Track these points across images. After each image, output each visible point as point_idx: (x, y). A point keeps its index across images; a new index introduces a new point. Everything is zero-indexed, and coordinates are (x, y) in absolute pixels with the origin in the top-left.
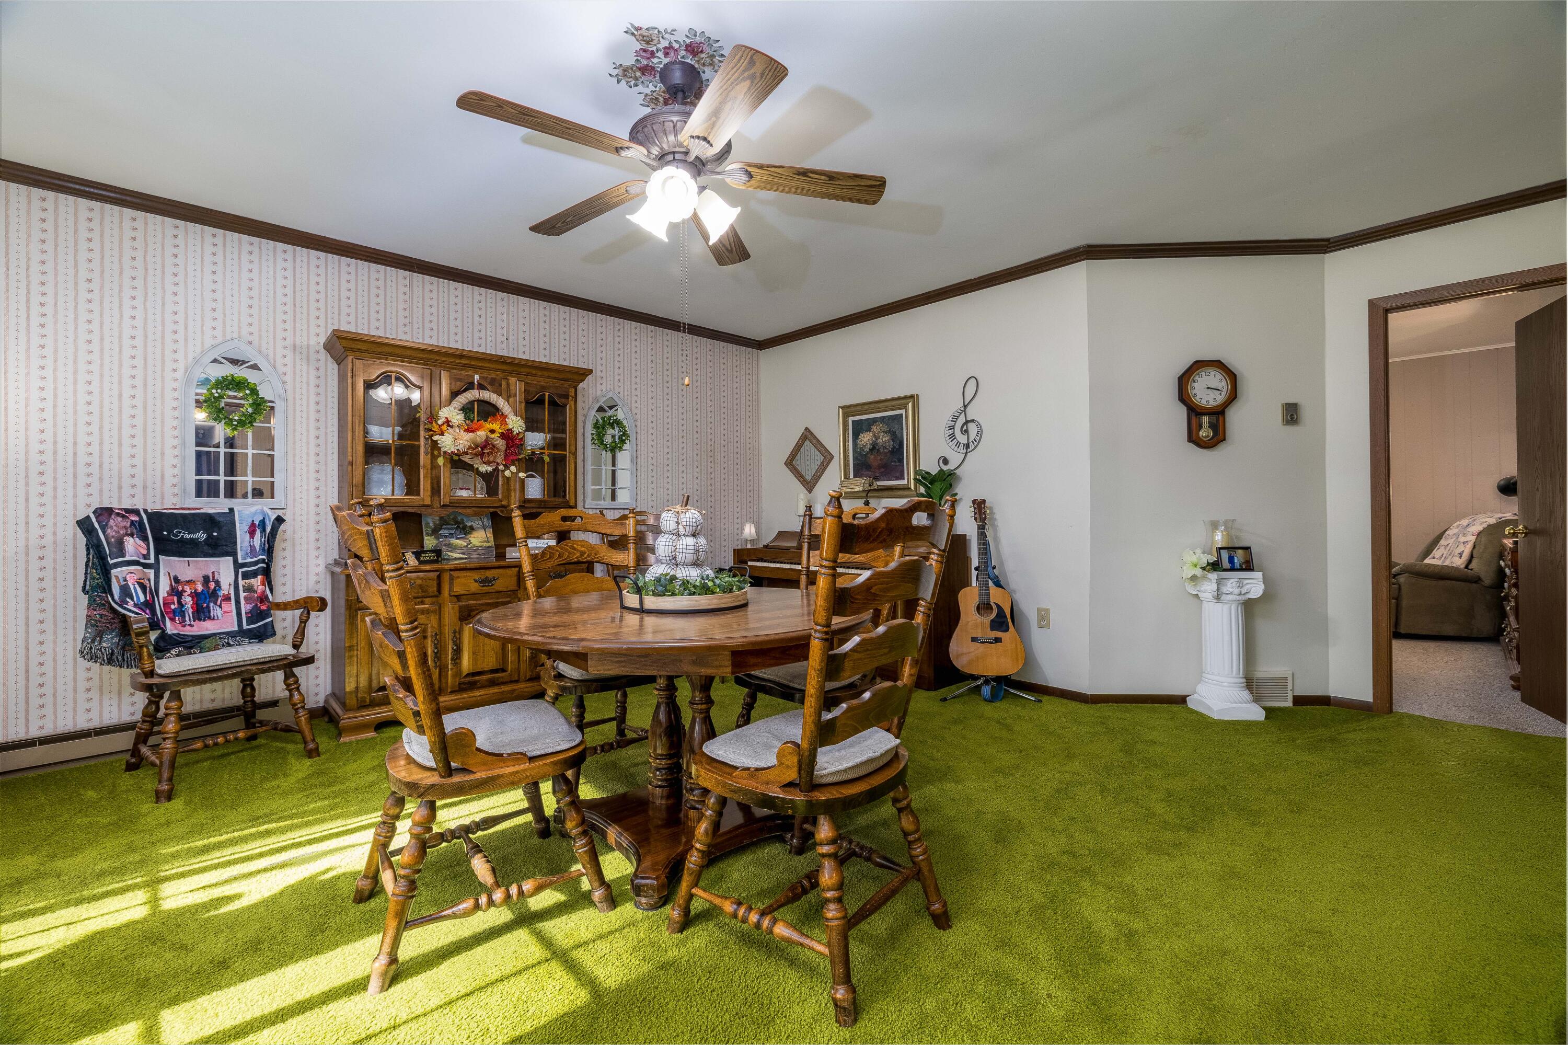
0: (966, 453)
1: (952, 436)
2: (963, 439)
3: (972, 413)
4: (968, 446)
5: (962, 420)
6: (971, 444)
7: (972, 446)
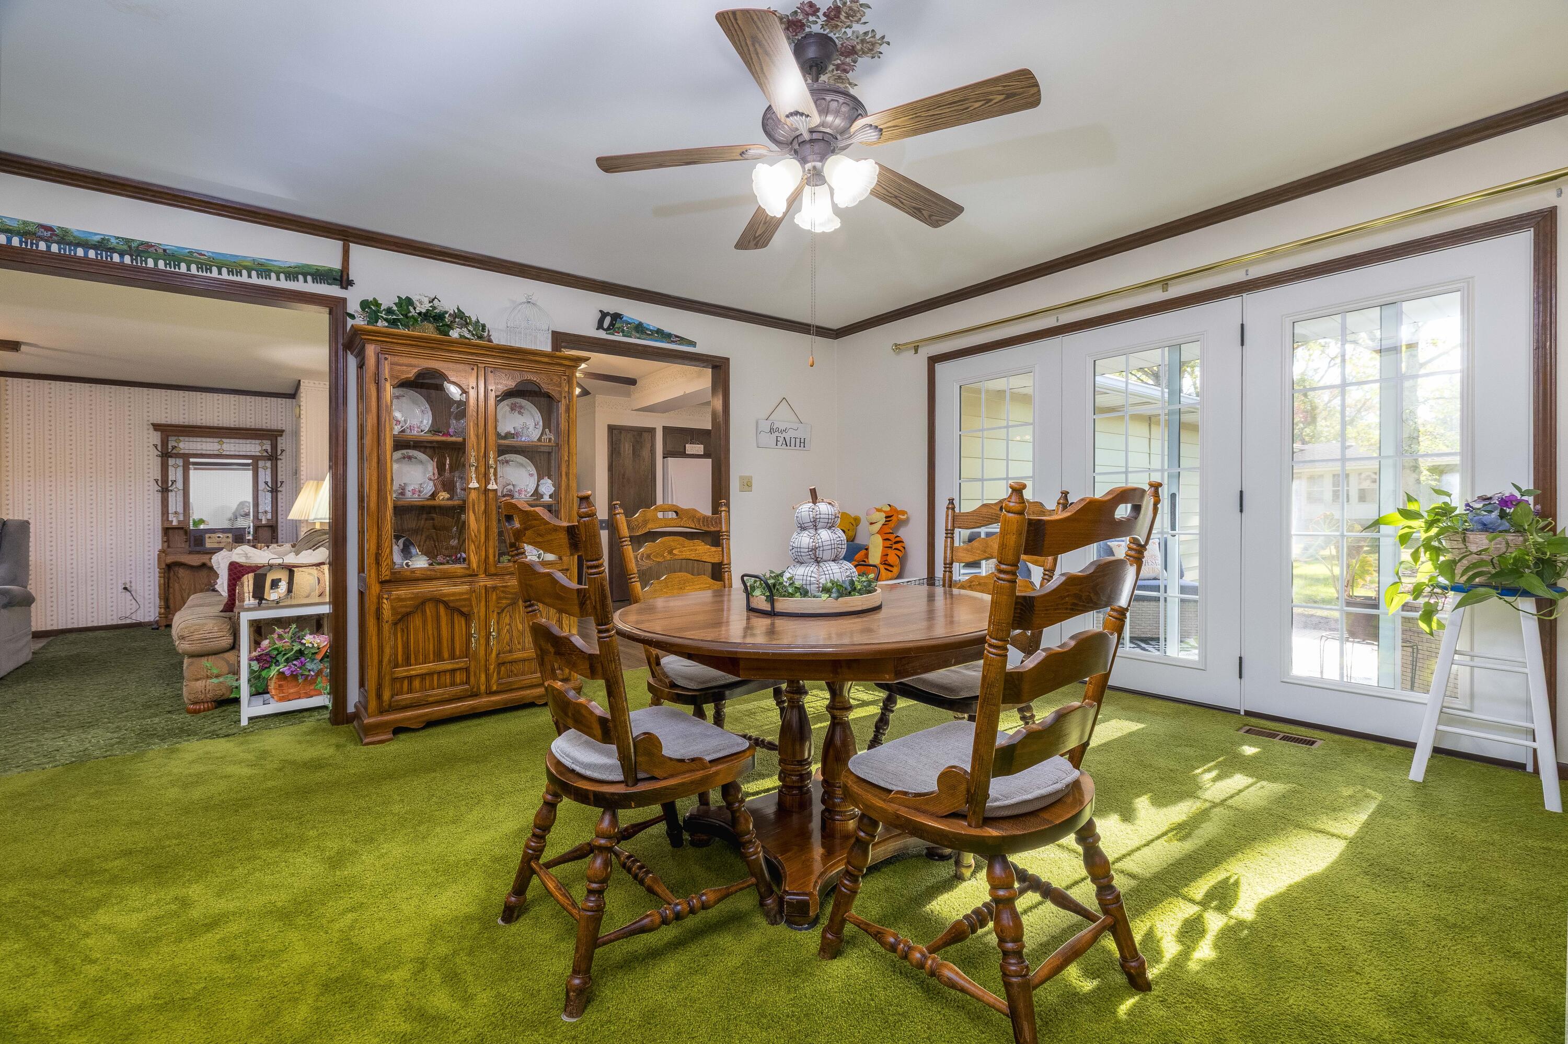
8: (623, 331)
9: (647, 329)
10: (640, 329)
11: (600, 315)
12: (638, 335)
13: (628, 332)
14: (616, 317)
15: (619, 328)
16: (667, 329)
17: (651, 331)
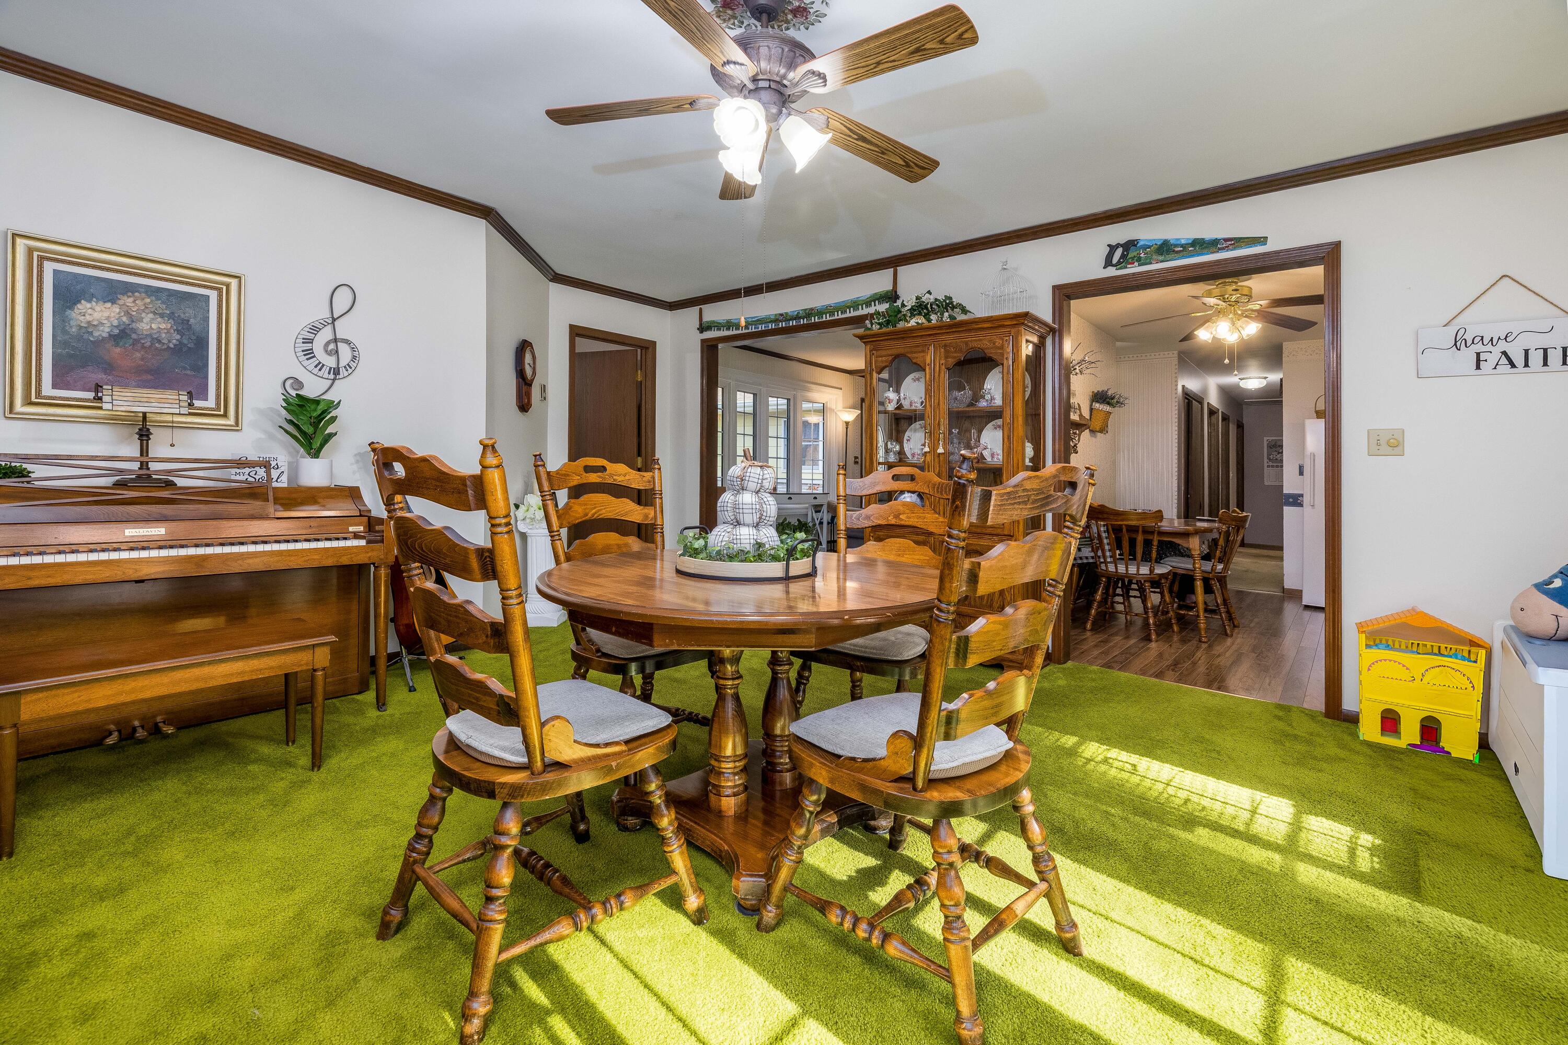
0: (334, 380)
1: (309, 354)
2: (330, 362)
3: (344, 329)
4: (336, 371)
5: (326, 334)
6: (342, 371)
7: (343, 372)
8: (1139, 259)
9: (1176, 246)
10: (1165, 249)
11: (1108, 249)
12: (1161, 258)
13: (1146, 258)
14: (1130, 245)
15: (1132, 258)
16: (1208, 235)
17: (1182, 246)
